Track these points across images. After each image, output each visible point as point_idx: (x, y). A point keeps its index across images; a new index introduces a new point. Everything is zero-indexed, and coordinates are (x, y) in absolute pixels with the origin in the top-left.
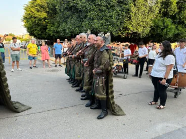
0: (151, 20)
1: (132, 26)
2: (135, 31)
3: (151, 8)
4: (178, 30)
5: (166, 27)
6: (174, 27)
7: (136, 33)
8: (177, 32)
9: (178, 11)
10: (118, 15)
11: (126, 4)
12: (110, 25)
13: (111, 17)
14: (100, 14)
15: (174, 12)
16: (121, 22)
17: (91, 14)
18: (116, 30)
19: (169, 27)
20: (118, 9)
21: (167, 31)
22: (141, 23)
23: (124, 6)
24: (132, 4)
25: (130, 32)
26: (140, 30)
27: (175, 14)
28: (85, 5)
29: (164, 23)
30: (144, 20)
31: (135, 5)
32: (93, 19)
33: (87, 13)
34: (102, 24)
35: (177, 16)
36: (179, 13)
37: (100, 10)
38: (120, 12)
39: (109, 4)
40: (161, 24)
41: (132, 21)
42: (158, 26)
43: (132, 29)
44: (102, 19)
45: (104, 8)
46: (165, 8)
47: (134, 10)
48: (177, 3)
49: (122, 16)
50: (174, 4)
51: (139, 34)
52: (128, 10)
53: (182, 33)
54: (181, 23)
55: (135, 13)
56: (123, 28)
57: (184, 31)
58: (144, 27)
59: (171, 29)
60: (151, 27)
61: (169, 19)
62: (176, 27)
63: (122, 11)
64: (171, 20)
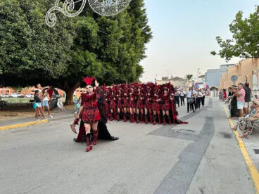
2: (39, 67)
5: (89, 64)
6: (100, 64)
7: (41, 70)
8: (106, 71)
9: (103, 44)
11: (12, 21)
15: (98, 45)
19: (93, 64)
21: (92, 70)
22: (47, 54)
23: (8, 23)
25: (27, 67)
26: (48, 67)
27: (100, 48)
29: (86, 59)
30: (51, 50)
31: (31, 24)
35: (103, 50)
36: (105, 45)
40: (81, 58)
41: (29, 50)
42: (78, 62)
43: (31, 62)
46: (84, 38)
47: (29, 32)
48: (99, 34)
49: (7, 39)
50: (94, 34)
51: (48, 72)
52: (19, 31)
53: (113, 73)
54: (109, 60)
55: (34, 39)
56: (14, 60)
57: (114, 70)
58: (54, 61)
59: (96, 66)
60: (68, 62)
61: (92, 54)
62: (105, 65)
63: (6, 30)
64: (96, 55)
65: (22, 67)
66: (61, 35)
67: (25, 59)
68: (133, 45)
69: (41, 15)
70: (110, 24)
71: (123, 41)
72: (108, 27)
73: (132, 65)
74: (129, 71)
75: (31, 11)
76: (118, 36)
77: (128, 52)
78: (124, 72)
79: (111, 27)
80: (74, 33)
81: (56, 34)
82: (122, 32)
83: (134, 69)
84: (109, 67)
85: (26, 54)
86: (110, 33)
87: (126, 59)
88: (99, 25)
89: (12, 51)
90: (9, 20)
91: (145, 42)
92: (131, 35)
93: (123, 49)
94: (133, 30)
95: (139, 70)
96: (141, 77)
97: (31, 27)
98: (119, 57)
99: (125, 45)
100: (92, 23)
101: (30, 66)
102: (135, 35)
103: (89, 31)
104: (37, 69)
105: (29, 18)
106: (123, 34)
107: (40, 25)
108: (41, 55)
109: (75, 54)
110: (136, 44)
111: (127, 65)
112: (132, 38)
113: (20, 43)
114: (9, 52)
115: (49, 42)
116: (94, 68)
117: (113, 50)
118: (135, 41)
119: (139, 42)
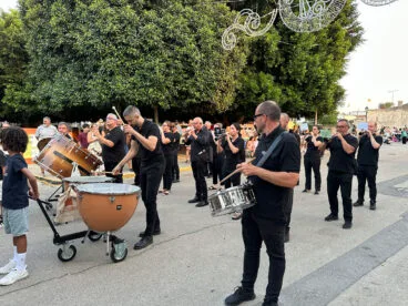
0: (235, 77)
2: (206, 99)
4: (288, 95)
5: (264, 91)
6: (278, 90)
7: (208, 103)
8: (285, 99)
9: (283, 60)
10: (168, 66)
11: (181, 45)
12: (152, 86)
13: (152, 69)
14: (128, 64)
15: (276, 62)
16: (175, 82)
17: (108, 63)
18: (167, 98)
19: (269, 90)
20: (167, 53)
22: (215, 83)
23: (177, 48)
24: (194, 46)
25: (194, 100)
26: (215, 98)
27: (279, 66)
28: (91, 42)
29: (259, 83)
31: (199, 46)
32: (112, 74)
33: (98, 60)
34: (134, 84)
35: (282, 69)
36: (287, 61)
37: (126, 54)
38: (170, 61)
39: (145, 42)
40: (253, 84)
41: (196, 80)
42: (249, 90)
43: (198, 94)
44: (132, 75)
45: (136, 52)
46: (258, 55)
47: (198, 56)
48: (280, 46)
49: (176, 68)
50: (274, 48)
51: (215, 106)
52: (187, 56)
53: (295, 101)
54: (290, 82)
55: (202, 64)
56: (180, 92)
57: (298, 97)
58: (223, 92)
59: (273, 94)
60: (237, 91)
61: (268, 75)
62: (284, 91)
63: (174, 58)
64: (273, 78)
65: (188, 100)
66: (231, 55)
67: (192, 91)
68: (331, 56)
69: (211, 32)
71: (315, 51)
72: (293, 34)
73: (328, 88)
74: (321, 97)
75: (201, 30)
76: (308, 45)
77: (323, 68)
78: (314, 99)
79: (297, 34)
80: (247, 50)
82: (314, 38)
83: (330, 93)
84: (290, 93)
85: (194, 85)
86: (296, 43)
87: (318, 79)
88: (281, 34)
89: (179, 82)
90: (178, 44)
91: (351, 49)
92: (328, 41)
93: (314, 62)
94: (333, 32)
95: (339, 95)
96: (342, 105)
97: (200, 50)
98: (306, 76)
99: (317, 57)
100: (271, 33)
101: (197, 99)
102: (335, 40)
103: (267, 44)
104: (203, 102)
105: (198, 39)
106: (316, 42)
108: (209, 85)
109: (246, 78)
110: (336, 53)
111: (319, 87)
112: (330, 44)
113: (187, 72)
114: (175, 83)
115: (218, 66)
116: (269, 96)
117: (299, 66)
118: (333, 49)
119: (341, 49)
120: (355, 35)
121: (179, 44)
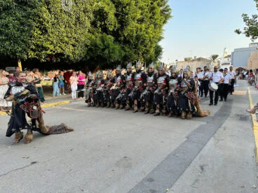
1: (52, 43)
2: (59, 51)
3: (78, 18)
4: (125, 51)
5: (107, 47)
6: (117, 47)
7: (62, 54)
8: (123, 54)
9: (120, 25)
10: (22, 24)
11: (33, 7)
12: (9, 39)
13: (7, 26)
15: (115, 27)
19: (111, 47)
22: (66, 39)
23: (29, 10)
24: (44, 9)
25: (49, 52)
26: (68, 51)
27: (118, 30)
29: (103, 41)
30: (70, 35)
31: (49, 9)
35: (120, 33)
36: (123, 27)
38: (24, 20)
40: (99, 42)
41: (49, 36)
42: (96, 46)
43: (51, 47)
46: (101, 21)
47: (48, 17)
48: (116, 15)
49: (29, 26)
50: (111, 16)
51: (68, 56)
52: (39, 16)
53: (131, 55)
54: (126, 42)
55: (53, 24)
57: (132, 52)
58: (74, 46)
59: (113, 49)
60: (87, 46)
61: (110, 36)
62: (123, 48)
63: (27, 17)
64: (113, 38)
65: (44, 52)
67: (46, 44)
70: (127, 5)
71: (141, 21)
72: (125, 7)
73: (151, 47)
74: (147, 53)
76: (136, 16)
77: (147, 33)
78: (143, 54)
79: (127, 7)
80: (92, 16)
81: (74, 18)
82: (140, 12)
84: (127, 50)
85: (47, 40)
86: (127, 14)
87: (144, 40)
88: (116, 7)
91: (164, 22)
92: (150, 15)
93: (141, 29)
94: (153, 9)
95: (158, 51)
96: (161, 58)
97: (50, 12)
98: (136, 38)
99: (143, 25)
100: (108, 4)
101: (51, 51)
102: (154, 14)
103: (106, 13)
104: (57, 53)
105: (48, 4)
106: (141, 14)
107: (58, 10)
108: (61, 40)
109: (93, 37)
110: (155, 24)
111: (145, 46)
112: (151, 18)
113: (41, 29)
115: (68, 26)
116: (111, 51)
117: (131, 31)
118: (153, 21)
119: (158, 21)
120: (166, 13)
121: (30, 6)
